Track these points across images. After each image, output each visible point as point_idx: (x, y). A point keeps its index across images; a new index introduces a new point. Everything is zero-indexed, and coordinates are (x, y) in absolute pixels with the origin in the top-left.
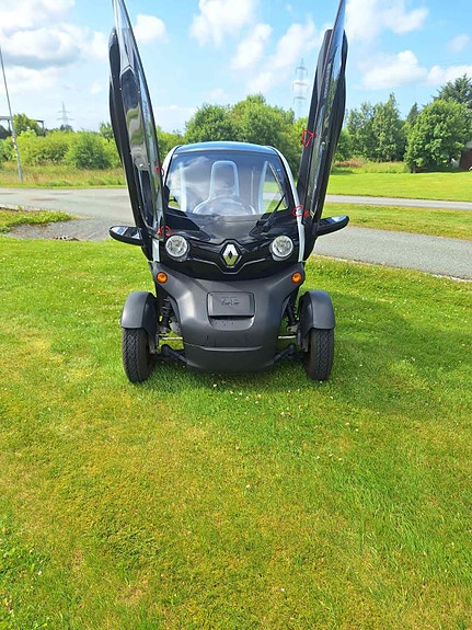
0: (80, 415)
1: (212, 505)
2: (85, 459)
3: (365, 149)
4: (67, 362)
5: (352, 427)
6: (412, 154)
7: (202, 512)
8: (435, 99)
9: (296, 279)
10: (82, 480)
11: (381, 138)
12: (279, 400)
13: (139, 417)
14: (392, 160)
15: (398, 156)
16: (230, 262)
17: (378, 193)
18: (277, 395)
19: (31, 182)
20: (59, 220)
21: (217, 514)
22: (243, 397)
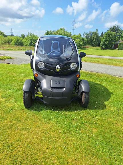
0: (8, 119)
1: (52, 155)
2: (9, 136)
3: (90, 43)
4: (6, 101)
5: (96, 124)
6: (102, 45)
7: (48, 157)
8: (108, 31)
9: (78, 76)
10: (7, 144)
11: (94, 40)
12: (73, 114)
13: (28, 120)
14: (97, 46)
15: (98, 45)
16: (58, 70)
17: (94, 54)
18: (72, 112)
19: (2, 48)
20: (8, 59)
21: (54, 158)
22: (61, 113)
